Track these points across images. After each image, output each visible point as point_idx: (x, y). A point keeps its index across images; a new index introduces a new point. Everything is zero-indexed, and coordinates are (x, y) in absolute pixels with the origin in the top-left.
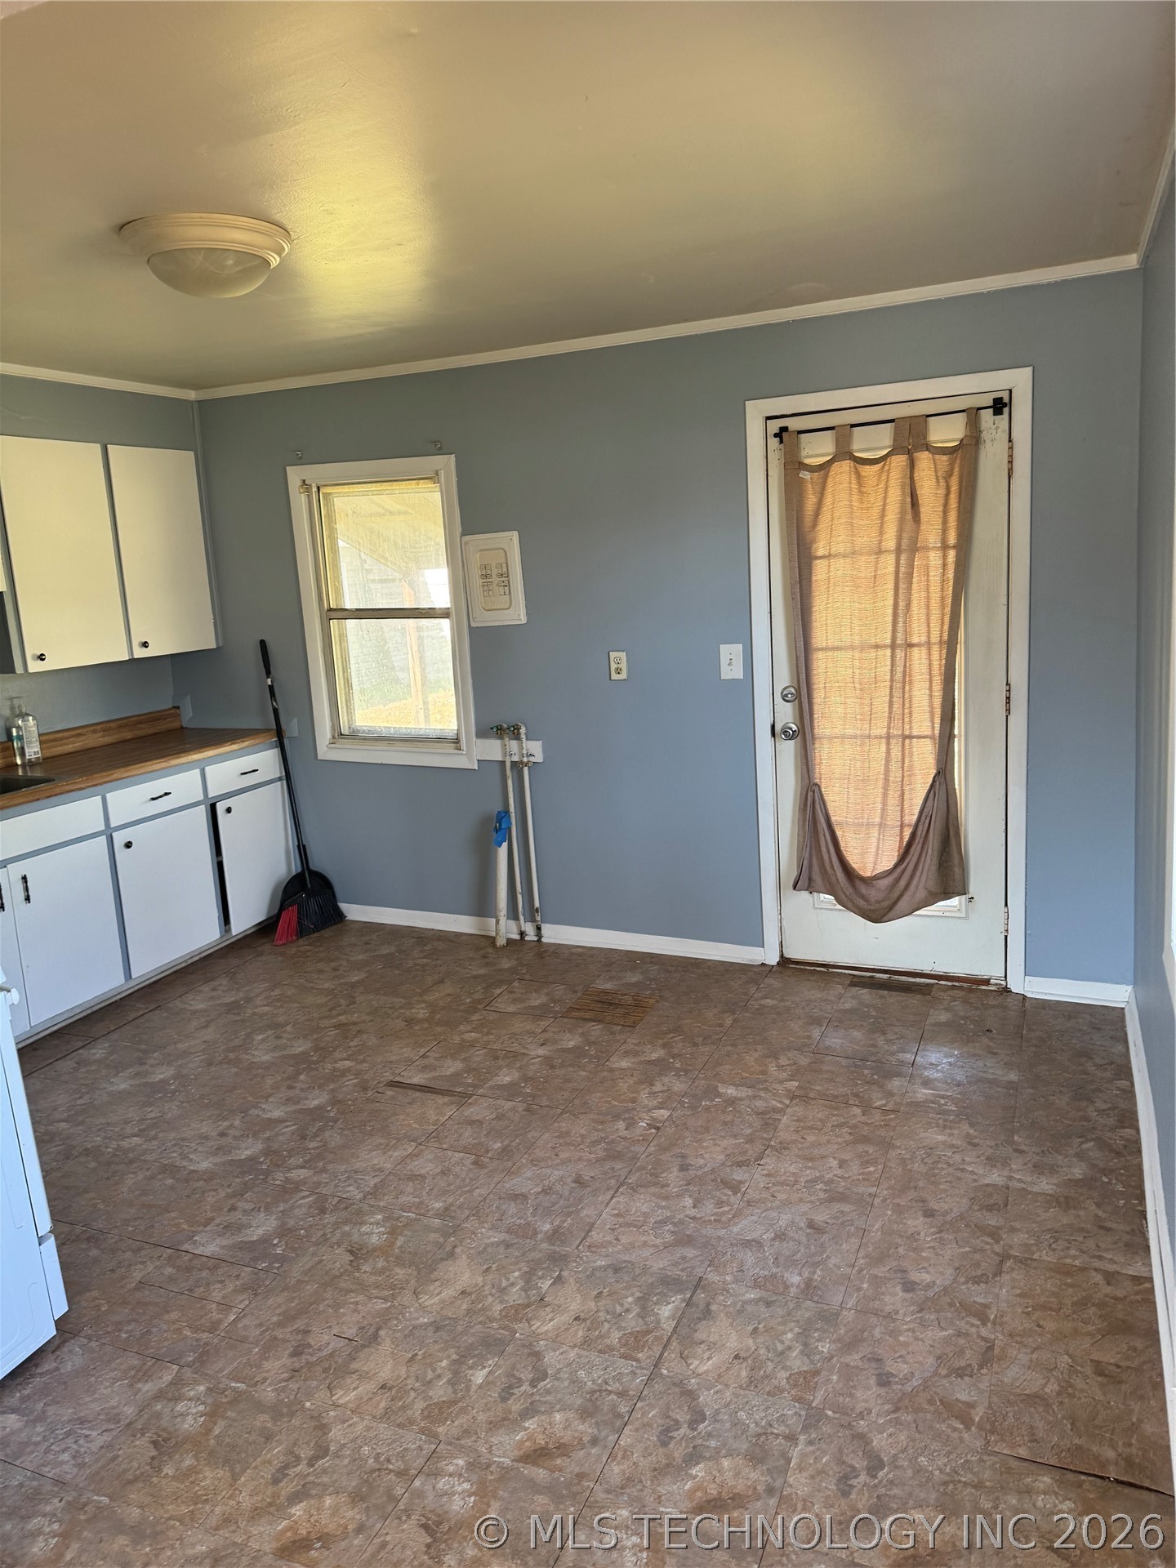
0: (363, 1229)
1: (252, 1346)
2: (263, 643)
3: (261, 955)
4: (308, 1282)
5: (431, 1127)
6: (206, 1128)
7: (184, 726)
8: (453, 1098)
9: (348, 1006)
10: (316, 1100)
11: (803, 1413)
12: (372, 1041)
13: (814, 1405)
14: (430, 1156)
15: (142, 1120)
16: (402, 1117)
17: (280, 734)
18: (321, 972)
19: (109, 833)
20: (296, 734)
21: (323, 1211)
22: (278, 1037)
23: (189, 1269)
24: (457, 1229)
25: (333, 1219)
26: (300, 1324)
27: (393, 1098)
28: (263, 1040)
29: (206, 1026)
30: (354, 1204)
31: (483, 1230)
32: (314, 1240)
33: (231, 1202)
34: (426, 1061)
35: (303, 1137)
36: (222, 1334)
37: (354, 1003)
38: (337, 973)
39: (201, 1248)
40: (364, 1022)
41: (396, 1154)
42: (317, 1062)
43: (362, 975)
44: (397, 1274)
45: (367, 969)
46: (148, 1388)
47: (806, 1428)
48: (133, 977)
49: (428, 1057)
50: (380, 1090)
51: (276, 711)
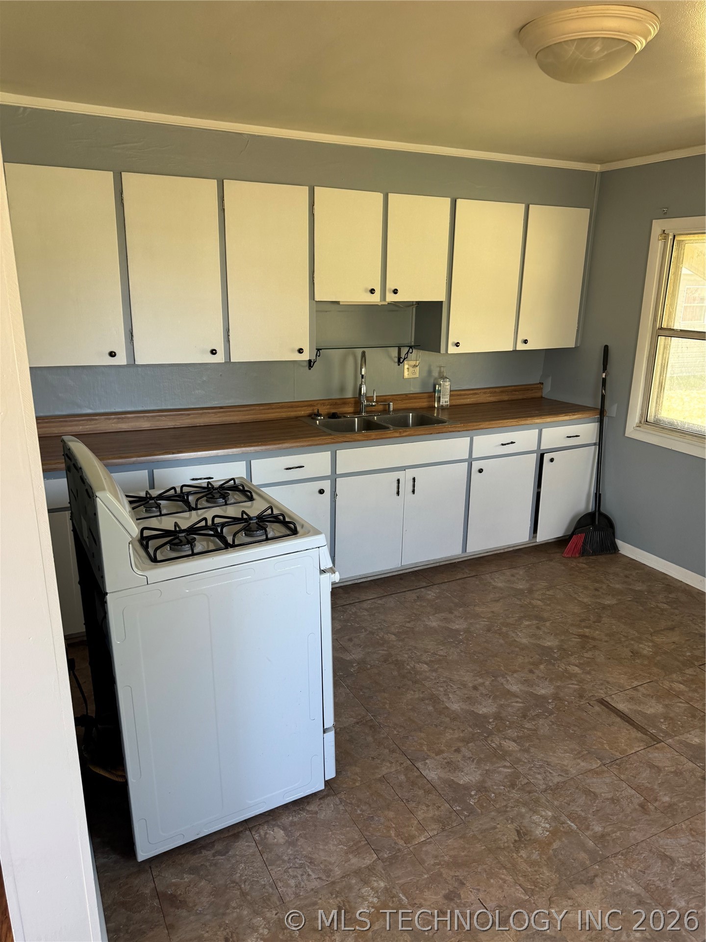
0: (534, 818)
1: (425, 871)
2: (606, 348)
3: (551, 560)
4: (480, 840)
5: (618, 754)
6: (468, 678)
7: (543, 396)
8: (644, 736)
9: (594, 622)
10: (544, 690)
12: (601, 658)
14: (608, 780)
15: (434, 654)
16: (599, 734)
17: (602, 413)
18: (586, 588)
19: (470, 461)
20: (614, 415)
21: (513, 785)
22: (538, 628)
23: (413, 784)
24: (603, 860)
25: (517, 796)
26: (461, 873)
27: (598, 714)
28: (528, 626)
29: (497, 601)
30: (536, 791)
31: (625, 874)
32: (498, 806)
33: (460, 744)
34: (634, 693)
35: (524, 716)
36: (411, 849)
37: (600, 622)
38: (597, 593)
39: (427, 771)
40: (601, 640)
41: (582, 764)
42: (556, 659)
43: (614, 602)
44: (543, 873)
45: (620, 597)
46: (355, 862)
48: (467, 551)
49: (637, 690)
50: (591, 703)
51: (603, 397)
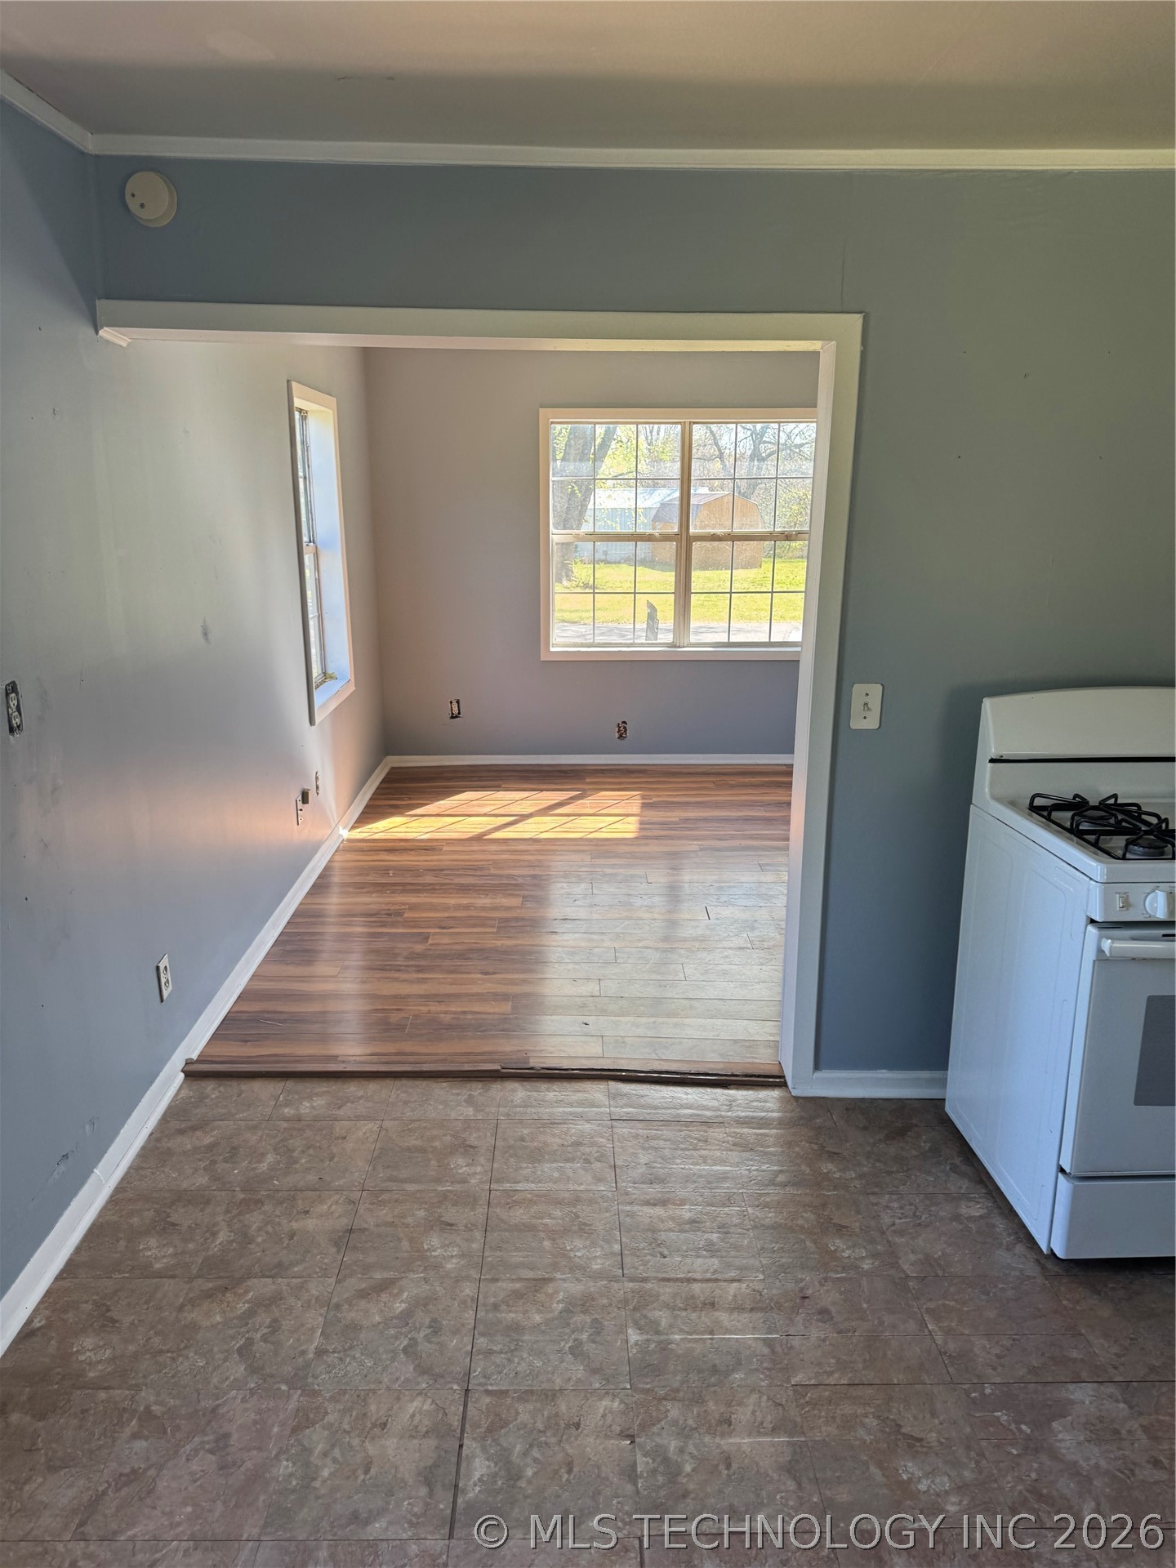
11: (310, 1380)
13: (299, 1392)
47: (307, 1365)
